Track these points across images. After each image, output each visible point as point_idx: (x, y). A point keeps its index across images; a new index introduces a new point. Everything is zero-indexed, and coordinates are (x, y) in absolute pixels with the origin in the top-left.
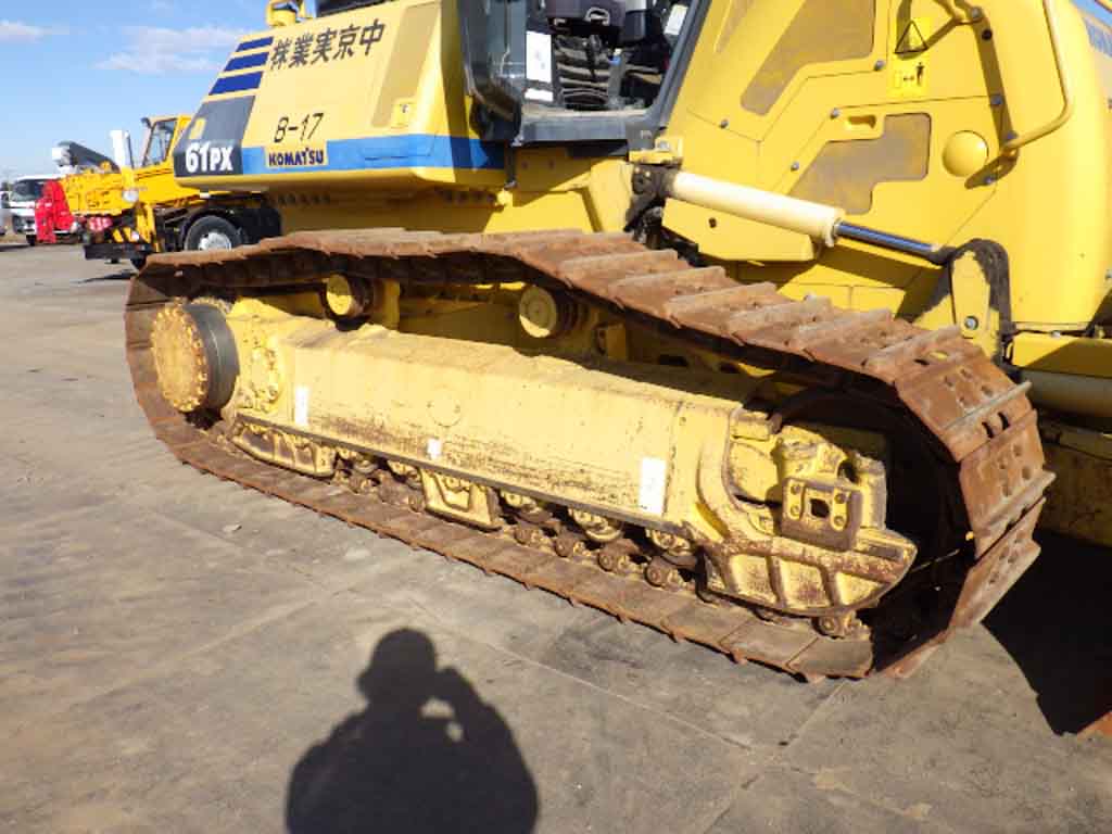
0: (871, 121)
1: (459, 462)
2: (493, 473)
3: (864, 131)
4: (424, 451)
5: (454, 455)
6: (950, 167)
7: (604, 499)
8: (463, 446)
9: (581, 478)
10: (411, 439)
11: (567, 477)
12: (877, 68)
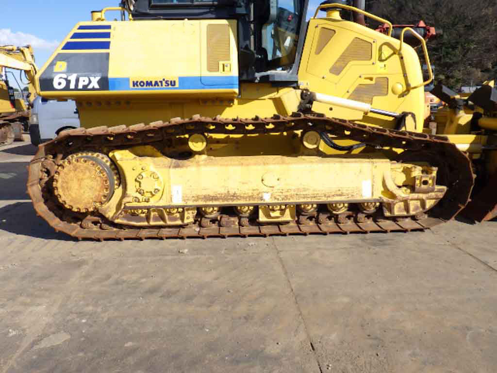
0: (371, 79)
1: (280, 199)
2: (299, 199)
3: (368, 82)
4: (261, 199)
5: (278, 197)
6: (394, 92)
7: (349, 197)
8: (282, 193)
9: (339, 193)
10: (253, 196)
11: (333, 194)
12: (373, 64)
